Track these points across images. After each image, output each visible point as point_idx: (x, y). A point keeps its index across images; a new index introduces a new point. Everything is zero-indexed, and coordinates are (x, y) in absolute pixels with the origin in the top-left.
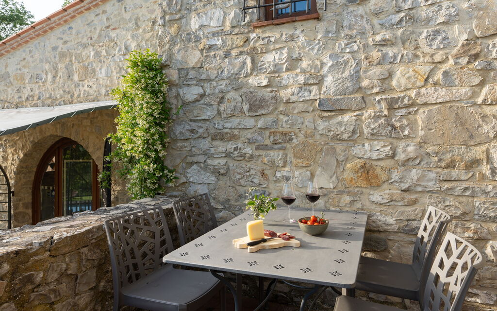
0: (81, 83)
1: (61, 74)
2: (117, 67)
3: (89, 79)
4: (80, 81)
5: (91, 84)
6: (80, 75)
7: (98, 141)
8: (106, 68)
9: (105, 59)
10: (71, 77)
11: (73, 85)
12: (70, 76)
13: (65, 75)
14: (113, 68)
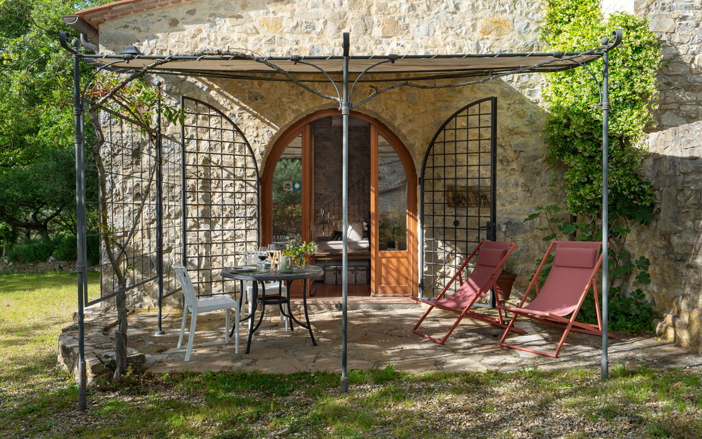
0: (384, 39)
1: (353, 26)
2: (442, 26)
3: (401, 37)
4: (383, 37)
5: (402, 42)
6: (385, 30)
7: (410, 111)
8: (427, 25)
9: (424, 15)
10: (369, 32)
11: (372, 42)
12: (366, 30)
13: (360, 27)
14: (437, 27)
